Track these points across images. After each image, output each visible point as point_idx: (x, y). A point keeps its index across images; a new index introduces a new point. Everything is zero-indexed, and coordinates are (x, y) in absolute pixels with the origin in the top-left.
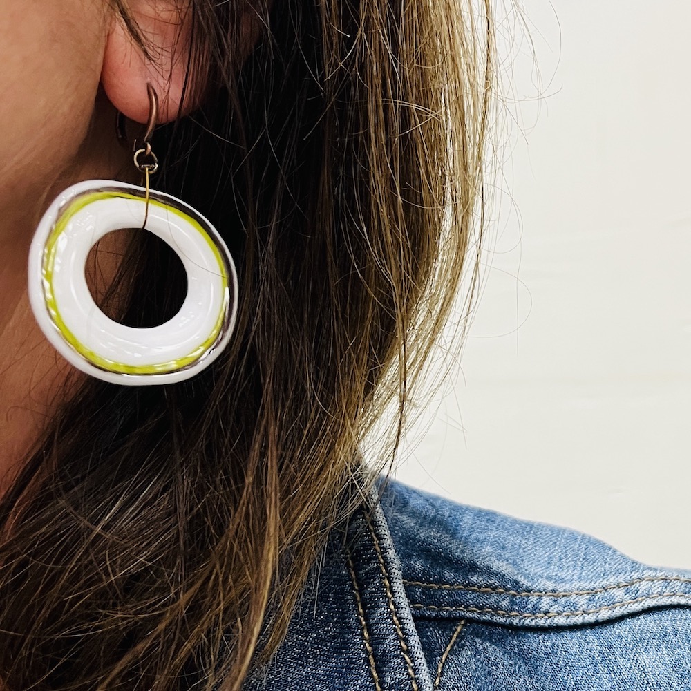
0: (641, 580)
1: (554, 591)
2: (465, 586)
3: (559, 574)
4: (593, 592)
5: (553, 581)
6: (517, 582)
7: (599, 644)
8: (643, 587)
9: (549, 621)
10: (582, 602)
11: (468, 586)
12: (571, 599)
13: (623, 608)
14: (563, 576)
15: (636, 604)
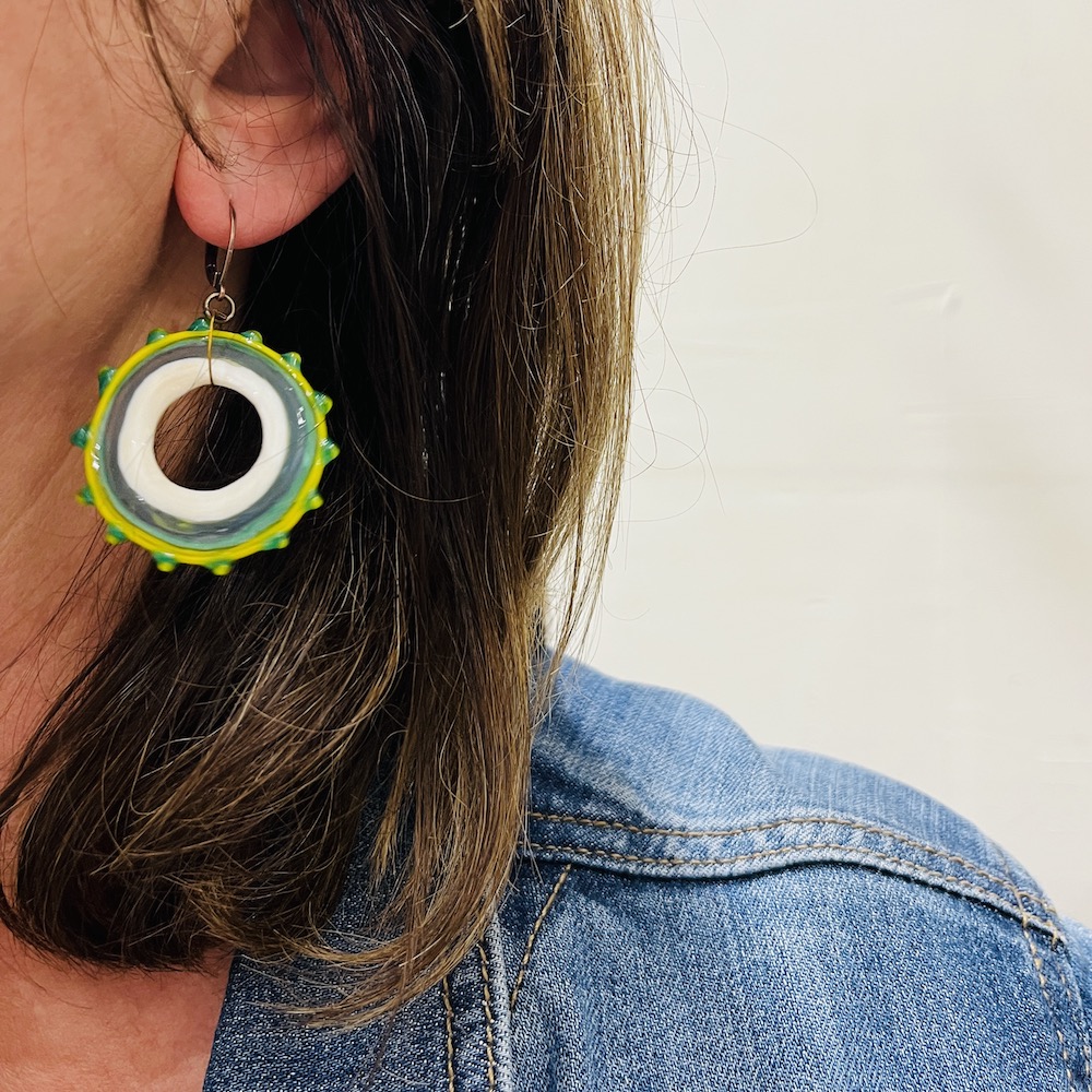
0: (788, 820)
1: (683, 829)
2: (576, 817)
3: (692, 805)
4: (730, 833)
5: (683, 814)
6: (638, 814)
7: (731, 907)
8: (790, 831)
9: (672, 870)
10: (714, 846)
11: (580, 818)
12: (702, 841)
13: (763, 861)
14: (696, 808)
15: (779, 857)
